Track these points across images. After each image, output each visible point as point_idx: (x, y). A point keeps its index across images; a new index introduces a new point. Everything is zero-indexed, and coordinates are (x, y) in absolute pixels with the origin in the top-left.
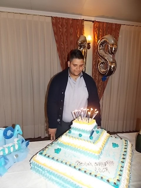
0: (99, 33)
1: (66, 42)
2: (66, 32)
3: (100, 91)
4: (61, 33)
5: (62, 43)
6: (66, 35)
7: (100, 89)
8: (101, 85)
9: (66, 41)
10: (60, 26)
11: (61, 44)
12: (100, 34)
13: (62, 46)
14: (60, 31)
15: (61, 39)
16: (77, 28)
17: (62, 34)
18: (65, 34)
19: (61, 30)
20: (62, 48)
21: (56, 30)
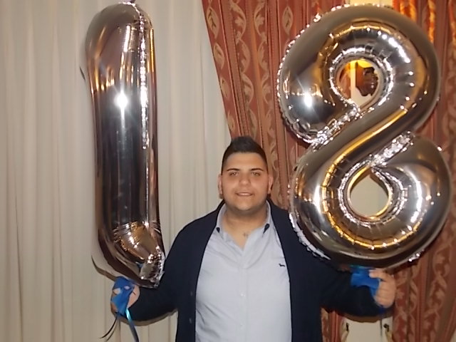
0: (424, 17)
1: (262, 72)
2: (262, 28)
3: (440, 294)
4: (240, 35)
5: (245, 78)
6: (265, 39)
7: (443, 283)
8: (446, 261)
9: (264, 65)
10: (237, 8)
11: (243, 83)
12: (427, 21)
13: (247, 90)
14: (235, 26)
15: (243, 62)
16: (313, 5)
17: (246, 38)
18: (259, 39)
19: (239, 22)
20: (247, 98)
21: (217, 24)
